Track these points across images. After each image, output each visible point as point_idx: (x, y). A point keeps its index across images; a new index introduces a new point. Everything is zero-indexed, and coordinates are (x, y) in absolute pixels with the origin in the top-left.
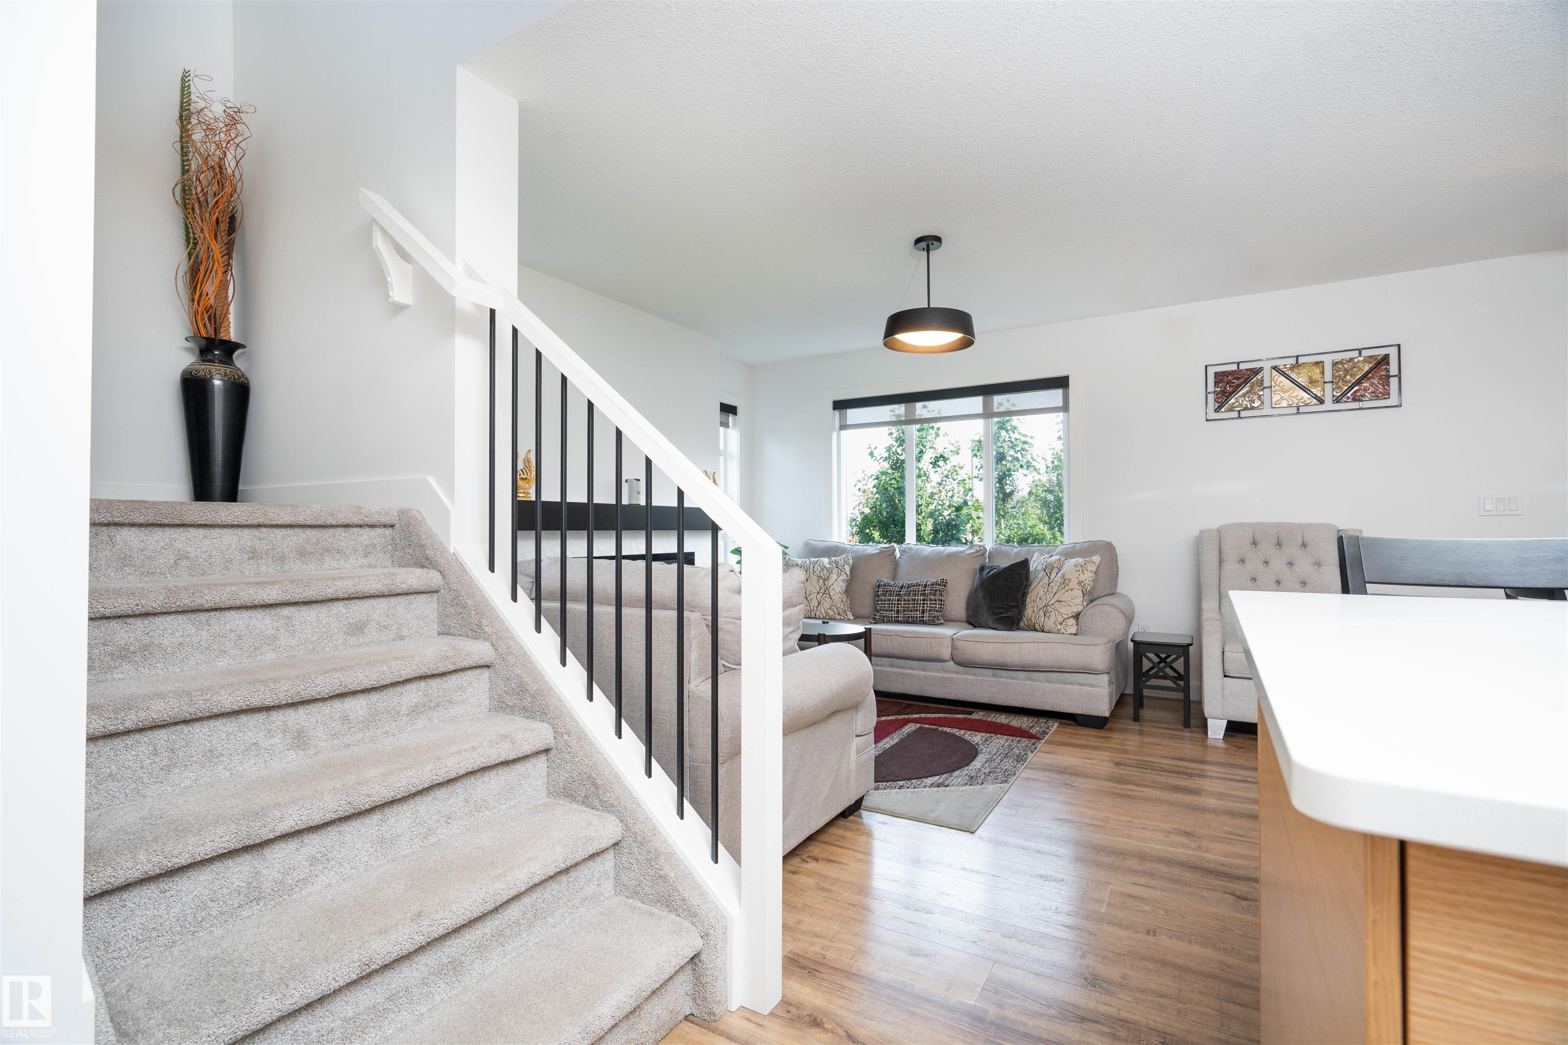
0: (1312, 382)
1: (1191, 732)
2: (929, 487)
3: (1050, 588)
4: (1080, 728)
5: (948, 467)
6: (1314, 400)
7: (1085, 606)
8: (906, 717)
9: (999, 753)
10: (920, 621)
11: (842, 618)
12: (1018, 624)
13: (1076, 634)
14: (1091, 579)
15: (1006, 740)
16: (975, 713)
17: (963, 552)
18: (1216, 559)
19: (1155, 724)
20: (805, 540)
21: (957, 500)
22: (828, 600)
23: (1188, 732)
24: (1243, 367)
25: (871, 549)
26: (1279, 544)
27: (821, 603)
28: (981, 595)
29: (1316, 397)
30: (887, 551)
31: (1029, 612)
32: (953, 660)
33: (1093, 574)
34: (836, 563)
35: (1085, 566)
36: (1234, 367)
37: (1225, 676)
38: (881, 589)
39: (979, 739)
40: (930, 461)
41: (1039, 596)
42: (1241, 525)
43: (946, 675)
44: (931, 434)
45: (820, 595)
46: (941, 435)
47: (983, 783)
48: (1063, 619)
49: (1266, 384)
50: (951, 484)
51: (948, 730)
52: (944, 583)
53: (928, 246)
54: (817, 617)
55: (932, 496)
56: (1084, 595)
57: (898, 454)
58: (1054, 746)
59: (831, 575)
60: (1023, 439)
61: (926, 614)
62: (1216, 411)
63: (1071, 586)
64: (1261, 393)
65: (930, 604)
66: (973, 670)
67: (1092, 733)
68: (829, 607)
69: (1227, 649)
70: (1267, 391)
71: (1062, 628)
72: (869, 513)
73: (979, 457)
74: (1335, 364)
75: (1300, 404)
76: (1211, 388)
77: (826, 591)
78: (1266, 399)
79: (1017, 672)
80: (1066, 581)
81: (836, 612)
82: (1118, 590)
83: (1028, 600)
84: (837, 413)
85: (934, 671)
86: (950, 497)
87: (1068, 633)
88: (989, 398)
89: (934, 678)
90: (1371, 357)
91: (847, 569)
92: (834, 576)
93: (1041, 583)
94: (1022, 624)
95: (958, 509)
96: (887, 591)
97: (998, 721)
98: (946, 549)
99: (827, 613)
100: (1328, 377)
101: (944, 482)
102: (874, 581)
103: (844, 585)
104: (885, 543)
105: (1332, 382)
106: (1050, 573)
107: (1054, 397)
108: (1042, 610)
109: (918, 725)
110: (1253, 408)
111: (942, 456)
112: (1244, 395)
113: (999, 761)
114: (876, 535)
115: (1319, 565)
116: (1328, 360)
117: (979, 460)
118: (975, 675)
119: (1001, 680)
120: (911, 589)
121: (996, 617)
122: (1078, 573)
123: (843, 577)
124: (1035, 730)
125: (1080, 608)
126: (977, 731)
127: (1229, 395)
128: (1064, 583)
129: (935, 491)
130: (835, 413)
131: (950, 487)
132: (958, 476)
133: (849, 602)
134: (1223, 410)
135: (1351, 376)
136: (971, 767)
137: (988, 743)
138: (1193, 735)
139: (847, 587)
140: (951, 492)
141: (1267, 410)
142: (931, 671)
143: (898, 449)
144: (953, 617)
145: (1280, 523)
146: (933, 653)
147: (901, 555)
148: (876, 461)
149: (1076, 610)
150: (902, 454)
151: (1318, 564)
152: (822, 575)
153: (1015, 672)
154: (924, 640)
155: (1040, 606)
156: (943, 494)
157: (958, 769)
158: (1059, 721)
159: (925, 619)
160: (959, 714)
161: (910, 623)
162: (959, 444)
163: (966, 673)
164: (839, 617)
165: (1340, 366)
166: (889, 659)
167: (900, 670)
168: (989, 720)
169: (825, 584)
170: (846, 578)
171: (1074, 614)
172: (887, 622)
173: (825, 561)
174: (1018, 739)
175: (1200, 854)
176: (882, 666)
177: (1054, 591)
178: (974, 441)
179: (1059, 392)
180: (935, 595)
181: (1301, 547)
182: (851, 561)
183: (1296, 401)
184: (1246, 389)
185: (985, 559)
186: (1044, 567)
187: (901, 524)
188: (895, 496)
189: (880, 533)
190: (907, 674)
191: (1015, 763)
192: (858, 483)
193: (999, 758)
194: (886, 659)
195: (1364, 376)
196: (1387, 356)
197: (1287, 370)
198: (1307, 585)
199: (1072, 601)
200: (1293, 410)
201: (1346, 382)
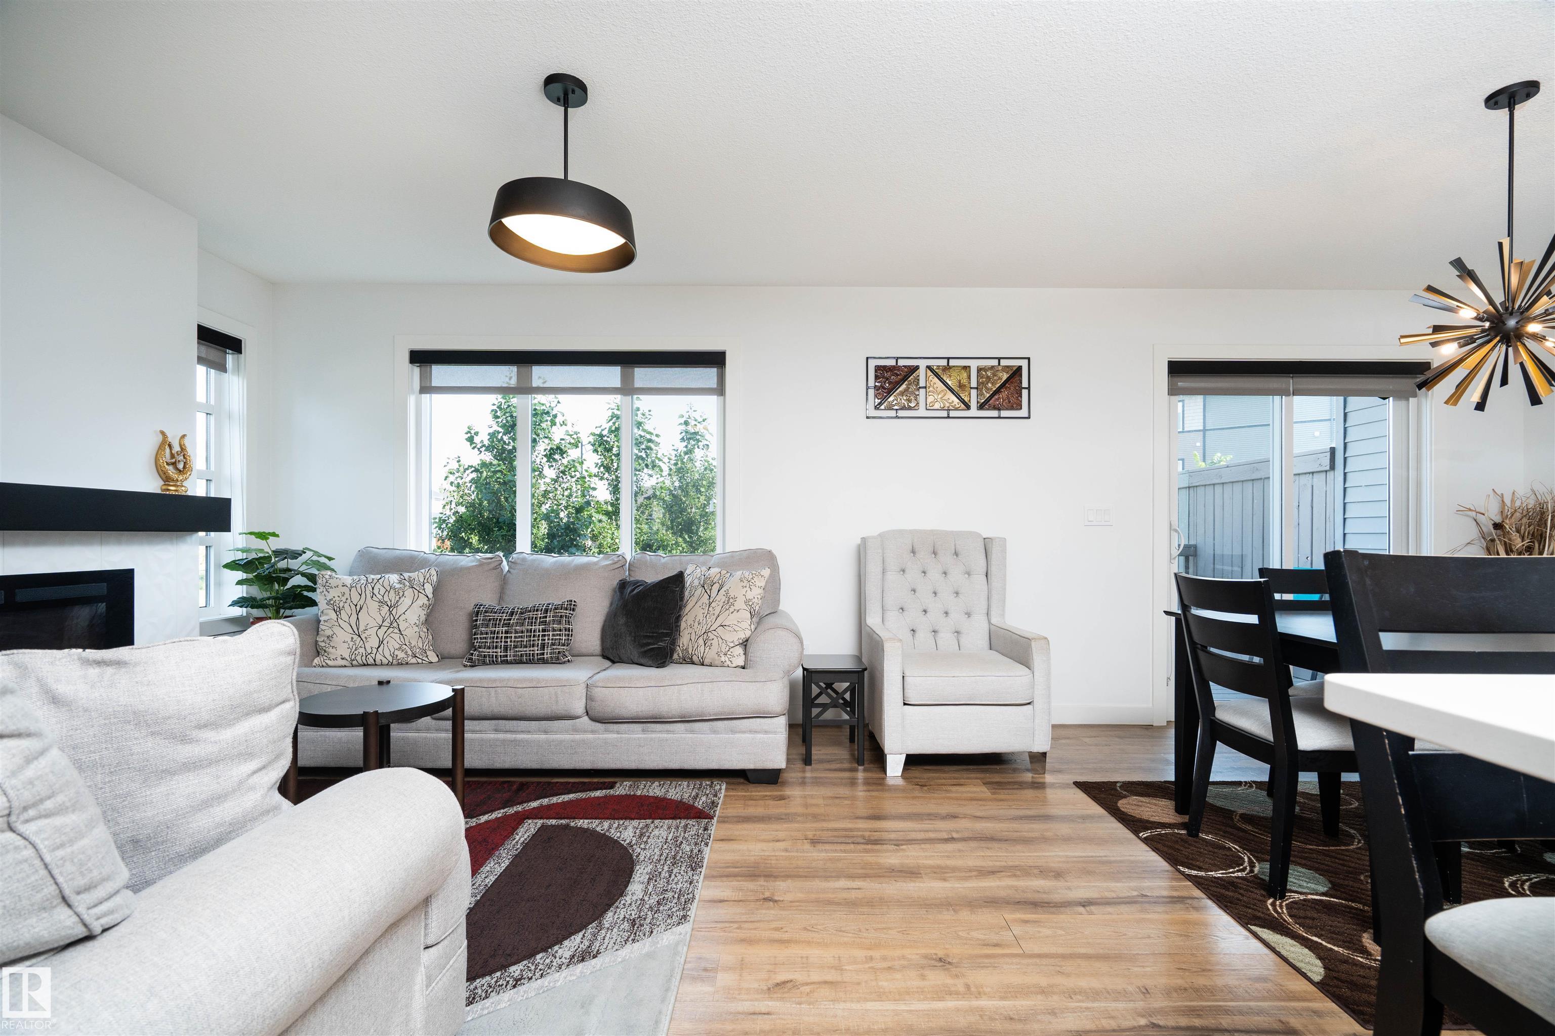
0: (961, 386)
1: (866, 770)
2: (542, 483)
3: (710, 609)
4: (751, 787)
5: (565, 461)
6: (963, 406)
7: (752, 630)
8: (519, 808)
9: (663, 858)
10: (538, 659)
11: (420, 661)
12: (671, 656)
13: (743, 667)
14: (759, 597)
15: (669, 828)
16: (618, 785)
17: (596, 563)
18: (880, 569)
19: (825, 766)
20: (361, 547)
21: (577, 500)
22: (397, 636)
23: (863, 771)
24: (901, 363)
25: (467, 560)
26: (935, 553)
27: (385, 642)
28: (622, 620)
29: (963, 402)
30: (490, 563)
31: (685, 640)
32: (587, 714)
33: (761, 591)
34: (410, 581)
35: (753, 581)
36: (892, 363)
37: (905, 704)
38: (481, 617)
39: (632, 835)
40: (545, 453)
41: (697, 620)
42: (901, 532)
43: (578, 737)
44: (547, 421)
45: (384, 629)
46: (558, 424)
47: (652, 932)
48: (727, 649)
49: (922, 384)
50: (569, 482)
51: (583, 823)
52: (571, 606)
53: (566, 94)
54: (378, 662)
55: (546, 493)
56: (752, 616)
57: (505, 442)
58: (731, 826)
59: (402, 599)
60: (648, 436)
61: (548, 650)
62: (876, 408)
63: (737, 605)
64: (917, 393)
65: (553, 635)
66: (615, 727)
67: (768, 793)
68: (397, 646)
69: (907, 674)
70: (922, 391)
71: (727, 659)
72: (464, 513)
73: (600, 453)
74: (979, 370)
75: (951, 408)
76: (872, 382)
77: (394, 624)
78: (922, 399)
79: (675, 724)
80: (731, 600)
81: (410, 653)
82: (781, 607)
83: (683, 625)
84: (416, 370)
85: (561, 732)
86: (567, 497)
87: (734, 665)
88: (629, 370)
89: (561, 742)
90: (1008, 367)
91: (429, 589)
92: (407, 601)
93: (700, 603)
94: (675, 656)
95: (579, 510)
96: (490, 620)
97: (651, 794)
98: (573, 561)
99: (393, 656)
100: (974, 383)
101: (561, 479)
102: (470, 607)
103: (423, 614)
104: (486, 552)
105: (977, 388)
106: (711, 590)
107: (707, 376)
108: (701, 638)
109: (540, 822)
110: (910, 408)
111: (558, 448)
112: (902, 394)
113: (667, 874)
114: (474, 539)
115: (970, 575)
116: (974, 365)
117: (599, 457)
118: (618, 733)
119: (654, 736)
120: (526, 615)
121: (643, 650)
122: (745, 589)
123: (423, 600)
124: (701, 803)
125: (748, 633)
126: (626, 819)
127: (890, 392)
128: (728, 603)
129: (549, 489)
130: (412, 371)
131: (567, 485)
132: (577, 473)
133: (430, 637)
134: (882, 407)
135: (992, 384)
136: (628, 899)
137: (645, 839)
138: (870, 775)
139: (428, 615)
140: (569, 491)
141: (922, 412)
142: (556, 732)
143: (504, 437)
144: (584, 651)
145: (935, 530)
146: (560, 709)
147: (510, 567)
148: (476, 449)
149: (743, 636)
150: (509, 443)
151: (968, 573)
152: (386, 599)
153: (672, 725)
154: (546, 690)
155: (699, 633)
156: (558, 492)
157: (609, 906)
158: (727, 780)
159: (545, 656)
160: (597, 789)
161: (524, 663)
162: (579, 435)
163: (606, 731)
164: (414, 661)
165: (984, 373)
166: (493, 722)
167: (509, 736)
168: (639, 793)
169: (391, 613)
170: (426, 602)
171: (741, 641)
172: (490, 664)
173: (394, 578)
174: (683, 822)
176: (480, 732)
177: (717, 613)
178: (594, 434)
179: (713, 372)
180: (560, 623)
181: (954, 555)
182: (435, 578)
183: (947, 405)
184: (904, 386)
185: (625, 571)
186: (702, 583)
187: (511, 527)
188: (501, 492)
189: (480, 537)
190: (522, 741)
191: (690, 873)
192: (451, 476)
193: (666, 868)
194: (488, 722)
195: (1003, 385)
196: (1020, 368)
197: (940, 372)
198: (960, 595)
199: (739, 625)
200: (945, 414)
201: (988, 389)
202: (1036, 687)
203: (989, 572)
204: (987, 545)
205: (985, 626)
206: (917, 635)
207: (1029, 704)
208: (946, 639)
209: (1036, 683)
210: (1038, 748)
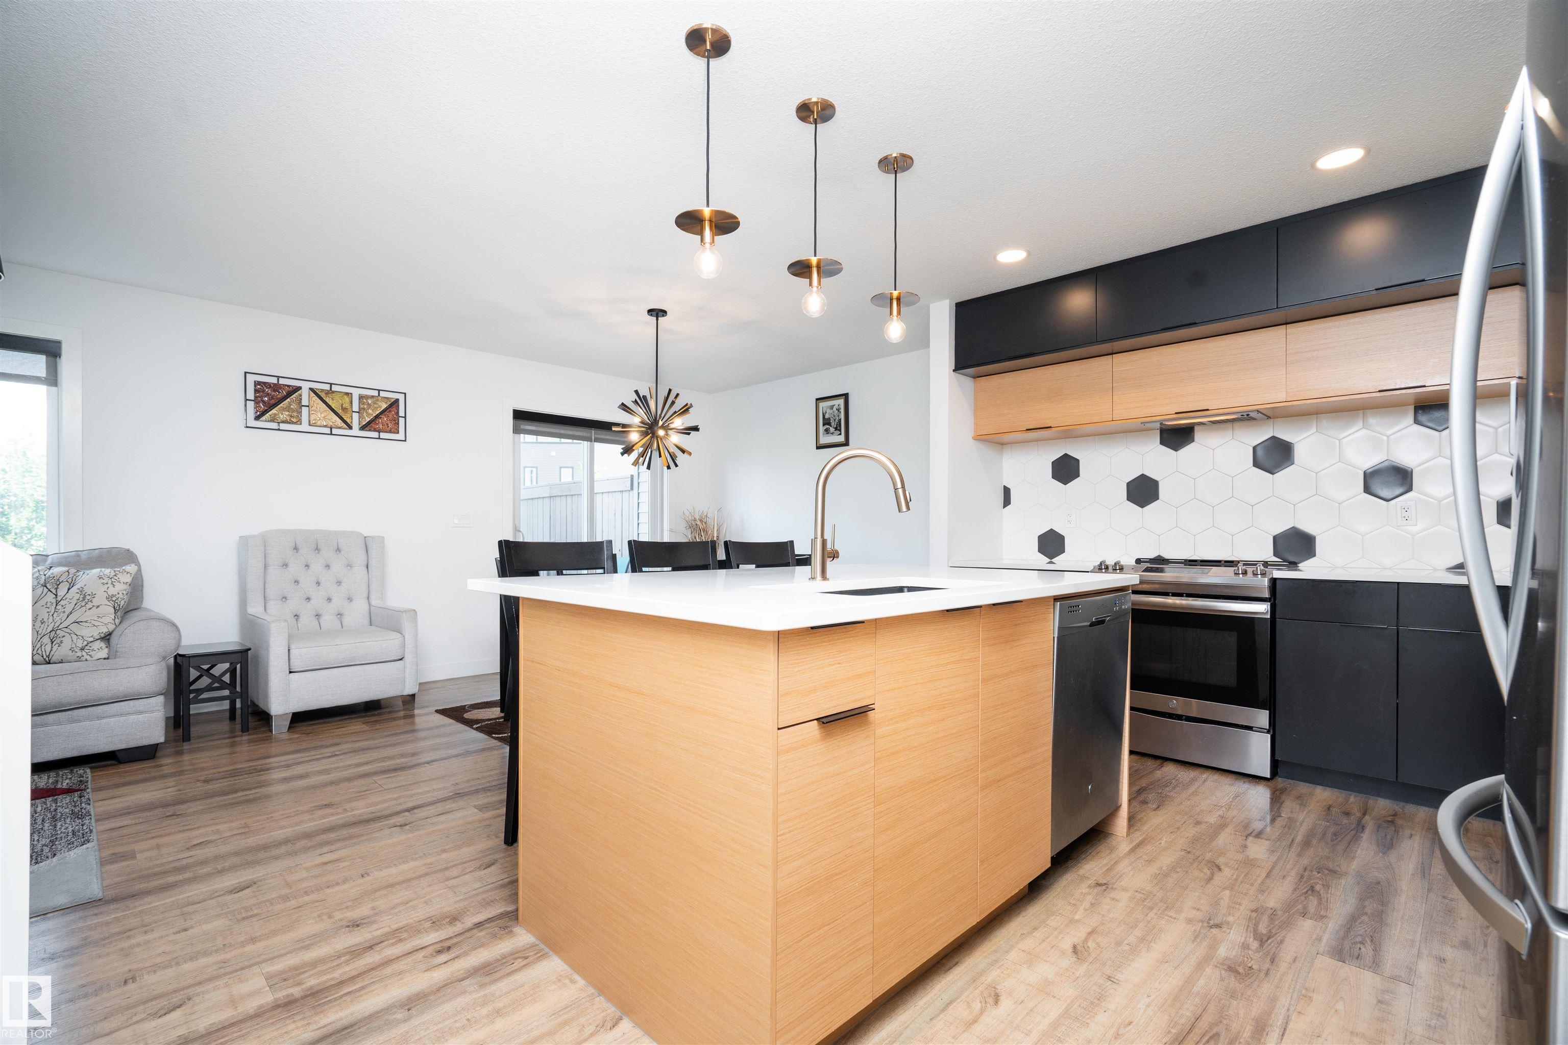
0: (344, 409)
1: (249, 735)
3: (58, 606)
4: (122, 766)
6: (345, 426)
7: (117, 624)
13: (108, 658)
14: (124, 592)
18: (261, 565)
19: (209, 738)
23: (246, 735)
24: (283, 382)
26: (317, 549)
29: (346, 423)
33: (127, 586)
35: (115, 578)
36: (272, 380)
37: (290, 672)
42: (283, 532)
48: (84, 644)
49: (304, 403)
56: (116, 611)
62: (256, 419)
63: (96, 602)
64: (299, 410)
69: (292, 647)
70: (305, 409)
71: (84, 654)
74: (361, 397)
75: (333, 426)
76: (251, 395)
78: (304, 415)
80: (87, 597)
82: (145, 603)
87: (95, 658)
90: (386, 398)
93: (41, 603)
100: (356, 407)
105: (358, 412)
106: (57, 589)
108: (50, 636)
110: (293, 423)
112: (284, 409)
115: (351, 567)
116: (356, 393)
122: (106, 586)
125: (111, 627)
127: (270, 406)
128: (83, 599)
134: (263, 419)
135: (373, 410)
138: (251, 737)
141: (305, 427)
145: (318, 530)
149: (104, 630)
151: (349, 566)
155: (46, 632)
158: (89, 766)
165: (365, 400)
171: (102, 635)
175: (349, 814)
179: (44, 360)
181: (336, 551)
183: (330, 424)
184: (286, 403)
186: (42, 582)
195: (382, 413)
196: (397, 401)
197: (323, 395)
198: (343, 584)
199: (99, 619)
200: (327, 431)
201: (368, 415)
202: (406, 647)
203: (370, 564)
204: (366, 544)
205: (366, 606)
206: (301, 619)
207: (401, 659)
208: (328, 620)
209: (406, 644)
210: (408, 691)
